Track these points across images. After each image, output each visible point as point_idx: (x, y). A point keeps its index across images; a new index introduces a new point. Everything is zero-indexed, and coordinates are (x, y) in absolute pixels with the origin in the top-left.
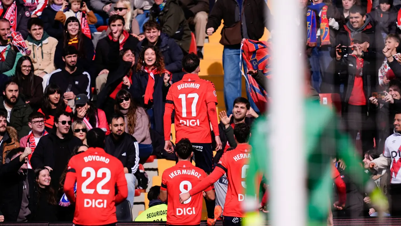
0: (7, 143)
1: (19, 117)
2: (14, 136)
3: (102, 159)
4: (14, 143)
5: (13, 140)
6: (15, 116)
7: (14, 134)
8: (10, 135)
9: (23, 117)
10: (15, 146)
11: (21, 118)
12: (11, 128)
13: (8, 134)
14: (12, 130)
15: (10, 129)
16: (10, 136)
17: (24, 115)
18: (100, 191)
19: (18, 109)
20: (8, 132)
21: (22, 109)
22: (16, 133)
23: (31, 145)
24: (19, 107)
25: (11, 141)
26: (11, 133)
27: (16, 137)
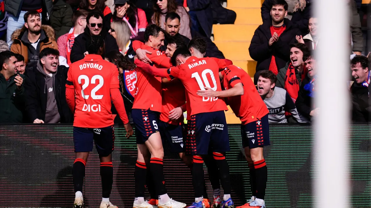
0: (44, 43)
1: (58, 18)
2: (51, 36)
3: (96, 66)
4: (51, 43)
5: (50, 39)
6: (54, 16)
7: (52, 33)
8: (47, 34)
9: (62, 18)
10: (53, 45)
11: (60, 18)
12: (48, 26)
13: (45, 34)
14: (49, 30)
15: (47, 28)
16: (46, 36)
17: (64, 15)
18: (94, 97)
19: (58, 8)
20: (45, 31)
21: (62, 9)
22: (54, 32)
23: (71, 43)
24: (59, 7)
25: (48, 41)
26: (48, 32)
27: (53, 36)
